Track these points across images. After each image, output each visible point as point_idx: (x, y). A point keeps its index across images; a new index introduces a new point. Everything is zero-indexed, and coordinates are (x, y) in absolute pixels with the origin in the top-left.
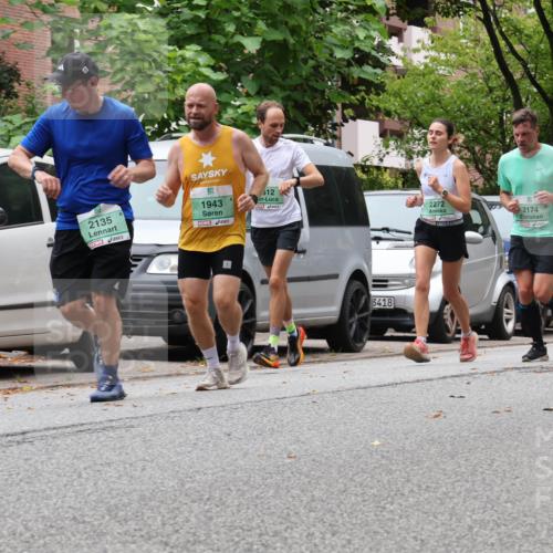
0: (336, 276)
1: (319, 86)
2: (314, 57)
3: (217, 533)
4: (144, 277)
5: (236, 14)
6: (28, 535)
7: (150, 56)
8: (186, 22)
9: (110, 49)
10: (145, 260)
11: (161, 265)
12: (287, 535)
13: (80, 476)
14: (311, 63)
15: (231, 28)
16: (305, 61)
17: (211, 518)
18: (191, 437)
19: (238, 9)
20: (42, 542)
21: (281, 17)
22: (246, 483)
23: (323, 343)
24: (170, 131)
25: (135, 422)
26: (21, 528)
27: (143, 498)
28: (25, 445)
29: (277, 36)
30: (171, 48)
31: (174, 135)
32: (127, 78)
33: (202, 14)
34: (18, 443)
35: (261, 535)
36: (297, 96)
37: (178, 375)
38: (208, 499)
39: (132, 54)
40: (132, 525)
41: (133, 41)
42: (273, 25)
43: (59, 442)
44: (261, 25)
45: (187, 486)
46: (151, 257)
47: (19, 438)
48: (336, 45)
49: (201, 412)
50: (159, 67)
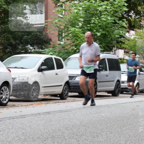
0: (113, 81)
1: (112, 42)
2: (111, 37)
3: (88, 133)
4: (75, 81)
5: (96, 28)
6: (49, 133)
7: (78, 36)
8: (86, 30)
9: (70, 35)
10: (75, 77)
11: (78, 78)
12: (101, 134)
13: (60, 121)
14: (111, 38)
15: (95, 31)
16: (109, 38)
17: (86, 130)
18: (83, 113)
19: (96, 27)
20: (52, 134)
21: (105, 29)
22: (94, 123)
23: (110, 95)
25: (72, 110)
26: (48, 132)
27: (73, 126)
28: (50, 115)
29: (104, 32)
32: (73, 41)
33: (89, 28)
34: (48, 114)
35: (96, 134)
36: (107, 44)
37: (81, 101)
38: (86, 126)
39: (75, 36)
40: (70, 131)
41: (75, 33)
42: (103, 30)
43: (56, 114)
44: (101, 30)
45: (82, 123)
46: (76, 77)
47: (48, 113)
48: (116, 34)
49: (85, 108)
50: (80, 38)
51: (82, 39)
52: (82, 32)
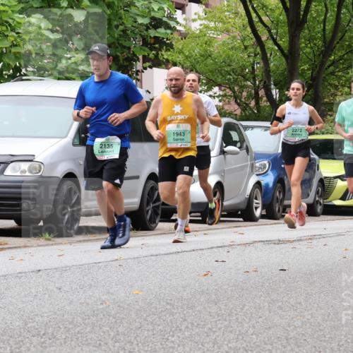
0: (137, 177)
1: (126, 44)
2: (123, 24)
4: (2, 178)
7: (7, 22)
11: (14, 170)
14: (121, 28)
15: (64, 4)
16: (117, 27)
17: (45, 348)
18: (33, 291)
22: (71, 323)
24: (21, 75)
30: (21, 16)
31: (24, 78)
37: (25, 247)
38: (44, 334)
42: (95, 2)
44: (86, 2)
45: (29, 325)
46: (7, 164)
48: (138, 15)
49: (40, 273)
50: (13, 30)
51: (20, 31)
52: (22, 5)
